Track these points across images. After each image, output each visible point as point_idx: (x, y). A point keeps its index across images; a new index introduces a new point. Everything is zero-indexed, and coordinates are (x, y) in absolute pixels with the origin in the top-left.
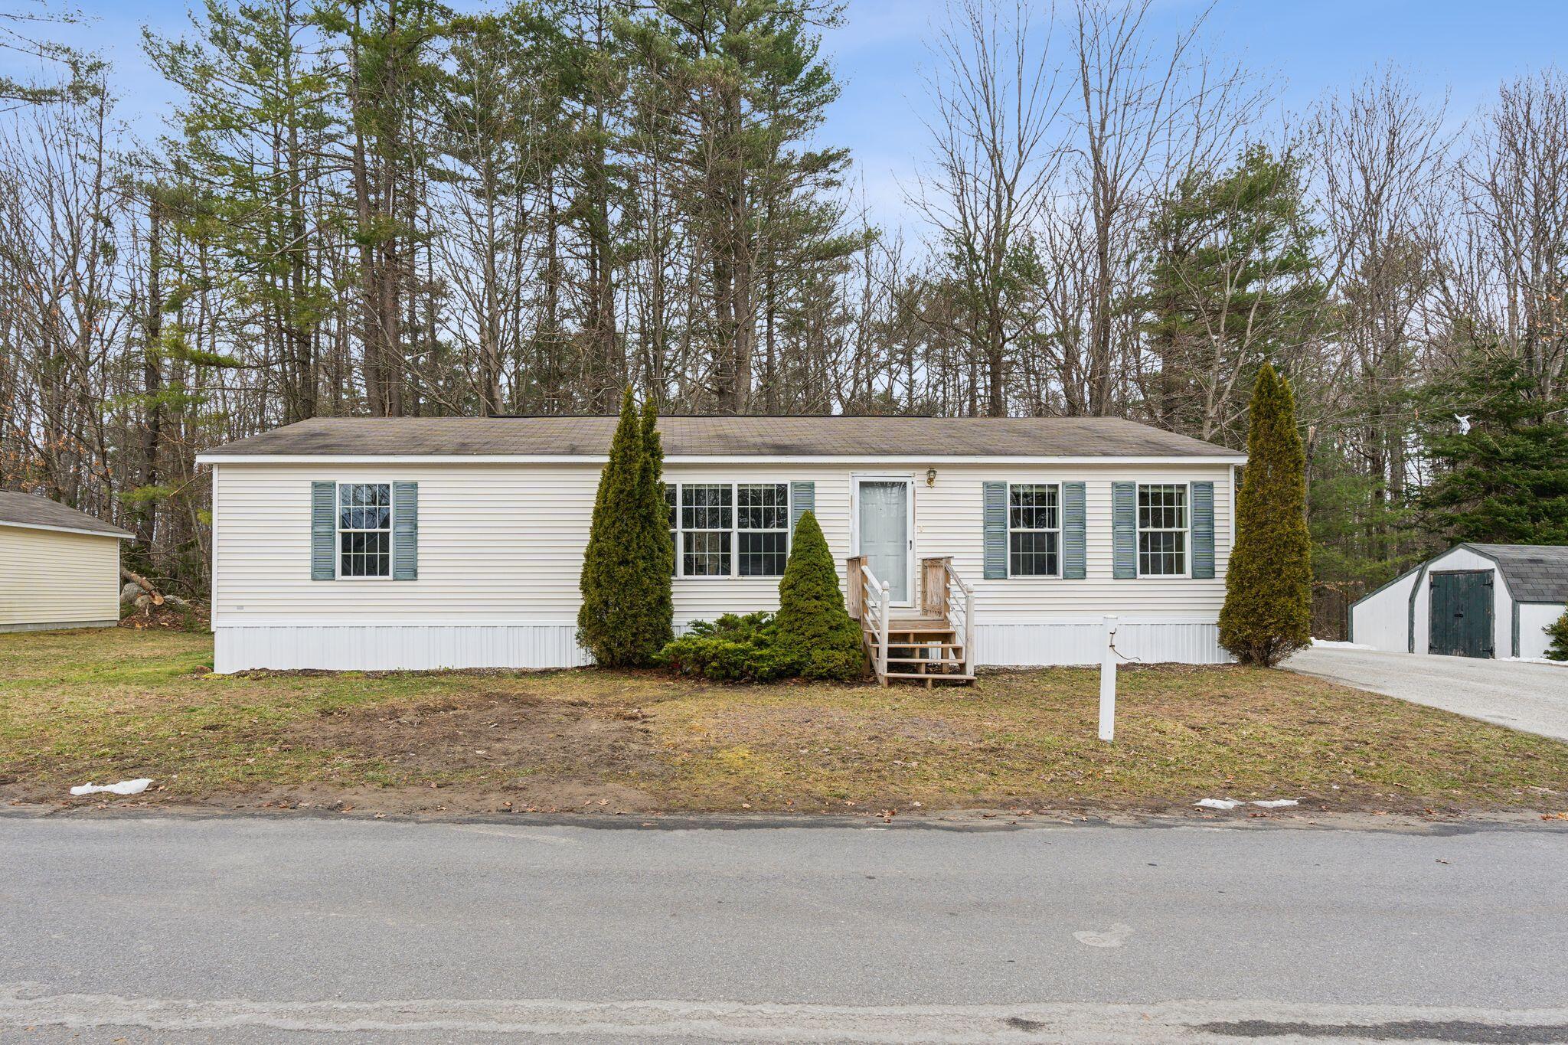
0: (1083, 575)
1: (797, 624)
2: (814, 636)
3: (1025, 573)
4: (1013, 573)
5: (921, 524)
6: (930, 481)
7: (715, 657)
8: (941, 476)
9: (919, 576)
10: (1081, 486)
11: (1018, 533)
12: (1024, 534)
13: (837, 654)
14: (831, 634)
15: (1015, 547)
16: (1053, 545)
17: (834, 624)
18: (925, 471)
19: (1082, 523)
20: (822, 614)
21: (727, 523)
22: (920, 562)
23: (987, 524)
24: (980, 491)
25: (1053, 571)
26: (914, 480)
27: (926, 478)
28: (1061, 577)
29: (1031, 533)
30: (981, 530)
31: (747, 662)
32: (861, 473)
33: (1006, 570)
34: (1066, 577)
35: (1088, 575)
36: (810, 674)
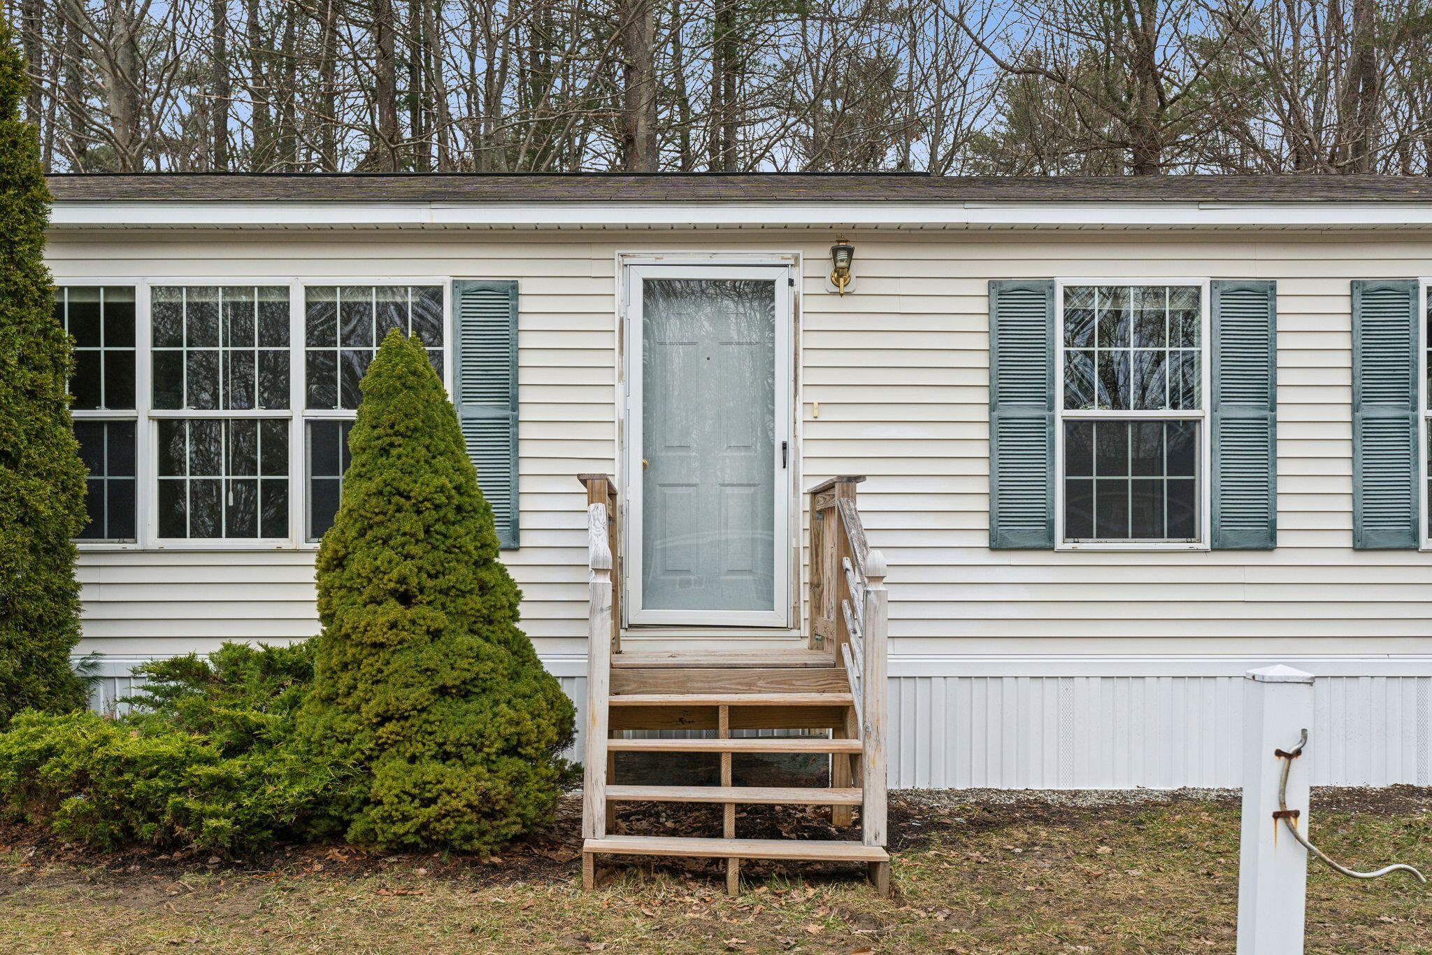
0: (1267, 541)
1: (346, 679)
2: (384, 719)
3: (1104, 533)
4: (1071, 533)
5: (816, 396)
6: (841, 274)
7: (81, 781)
8: (868, 262)
9: (805, 540)
10: (1265, 292)
11: (1088, 423)
12: (1101, 423)
13: (453, 775)
14: (439, 711)
15: (1076, 461)
16: (1184, 458)
17: (449, 677)
18: (826, 252)
19: (1266, 393)
20: (416, 647)
21: (278, 394)
22: (805, 503)
23: (999, 395)
24: (982, 306)
25: (1184, 528)
26: (797, 274)
27: (827, 269)
28: (1206, 544)
29: (1122, 424)
30: (983, 414)
31: (173, 799)
32: (645, 255)
33: (1051, 525)
34: (1219, 546)
35: (1282, 540)
36: (370, 836)
